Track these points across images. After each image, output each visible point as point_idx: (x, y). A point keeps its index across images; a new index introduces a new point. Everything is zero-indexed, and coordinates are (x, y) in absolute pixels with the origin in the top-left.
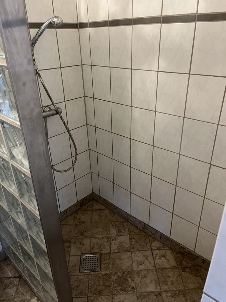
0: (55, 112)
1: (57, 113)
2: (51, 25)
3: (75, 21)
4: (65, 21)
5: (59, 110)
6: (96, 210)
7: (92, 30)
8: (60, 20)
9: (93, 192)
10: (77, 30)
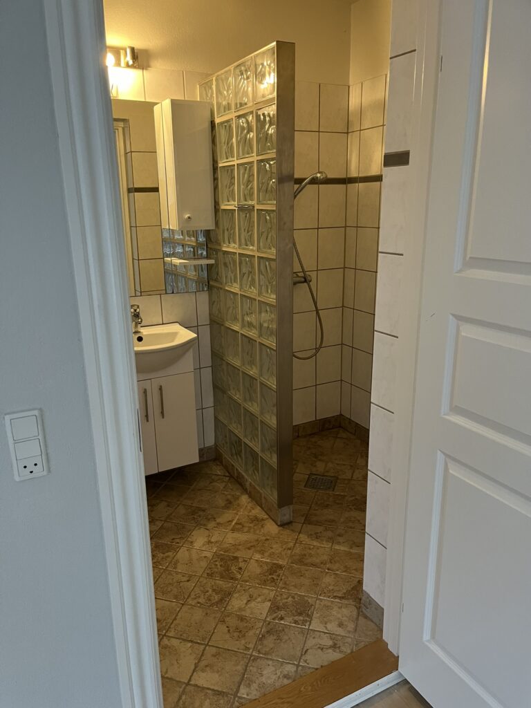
0: (303, 280)
1: (305, 281)
2: (314, 181)
3: (344, 176)
4: (330, 176)
5: (309, 278)
6: (341, 438)
7: (361, 185)
8: (324, 176)
9: (341, 415)
10: (345, 186)
